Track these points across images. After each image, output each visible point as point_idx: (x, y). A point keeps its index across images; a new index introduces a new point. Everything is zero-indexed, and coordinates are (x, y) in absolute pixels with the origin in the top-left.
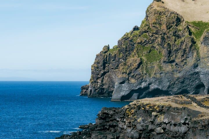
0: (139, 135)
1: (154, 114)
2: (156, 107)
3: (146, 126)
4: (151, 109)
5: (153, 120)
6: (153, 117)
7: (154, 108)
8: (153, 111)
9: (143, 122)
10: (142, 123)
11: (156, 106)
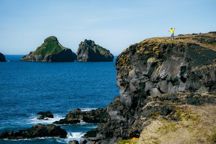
0: (133, 101)
1: (151, 60)
2: (156, 47)
3: (140, 84)
4: (147, 52)
5: (149, 72)
6: (148, 68)
7: (152, 50)
8: (150, 56)
9: (136, 76)
10: (135, 79)
11: (156, 45)
